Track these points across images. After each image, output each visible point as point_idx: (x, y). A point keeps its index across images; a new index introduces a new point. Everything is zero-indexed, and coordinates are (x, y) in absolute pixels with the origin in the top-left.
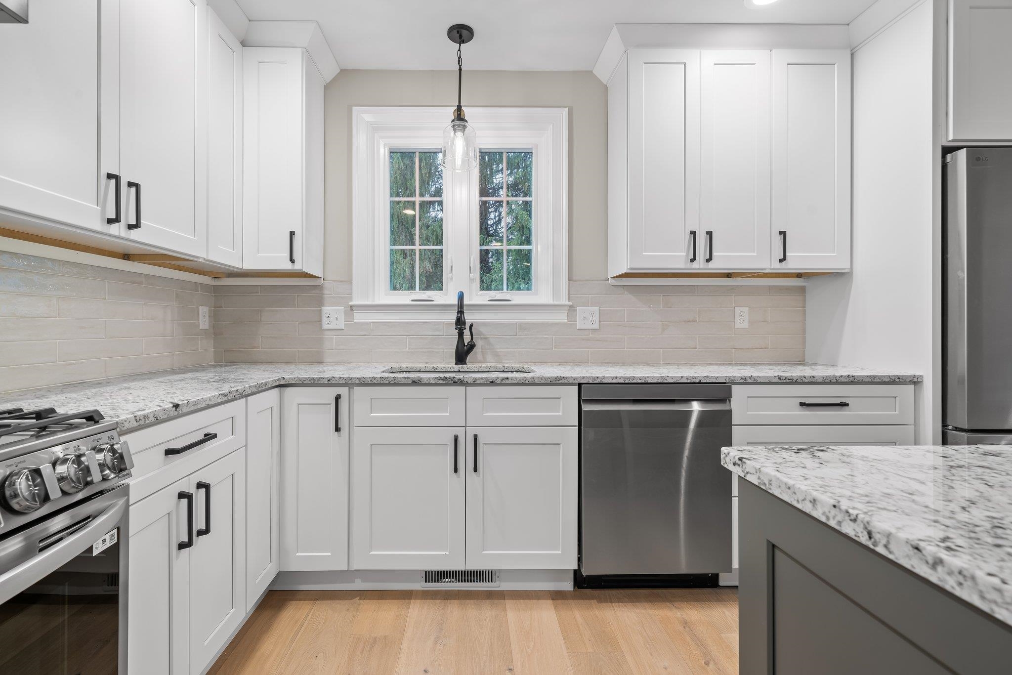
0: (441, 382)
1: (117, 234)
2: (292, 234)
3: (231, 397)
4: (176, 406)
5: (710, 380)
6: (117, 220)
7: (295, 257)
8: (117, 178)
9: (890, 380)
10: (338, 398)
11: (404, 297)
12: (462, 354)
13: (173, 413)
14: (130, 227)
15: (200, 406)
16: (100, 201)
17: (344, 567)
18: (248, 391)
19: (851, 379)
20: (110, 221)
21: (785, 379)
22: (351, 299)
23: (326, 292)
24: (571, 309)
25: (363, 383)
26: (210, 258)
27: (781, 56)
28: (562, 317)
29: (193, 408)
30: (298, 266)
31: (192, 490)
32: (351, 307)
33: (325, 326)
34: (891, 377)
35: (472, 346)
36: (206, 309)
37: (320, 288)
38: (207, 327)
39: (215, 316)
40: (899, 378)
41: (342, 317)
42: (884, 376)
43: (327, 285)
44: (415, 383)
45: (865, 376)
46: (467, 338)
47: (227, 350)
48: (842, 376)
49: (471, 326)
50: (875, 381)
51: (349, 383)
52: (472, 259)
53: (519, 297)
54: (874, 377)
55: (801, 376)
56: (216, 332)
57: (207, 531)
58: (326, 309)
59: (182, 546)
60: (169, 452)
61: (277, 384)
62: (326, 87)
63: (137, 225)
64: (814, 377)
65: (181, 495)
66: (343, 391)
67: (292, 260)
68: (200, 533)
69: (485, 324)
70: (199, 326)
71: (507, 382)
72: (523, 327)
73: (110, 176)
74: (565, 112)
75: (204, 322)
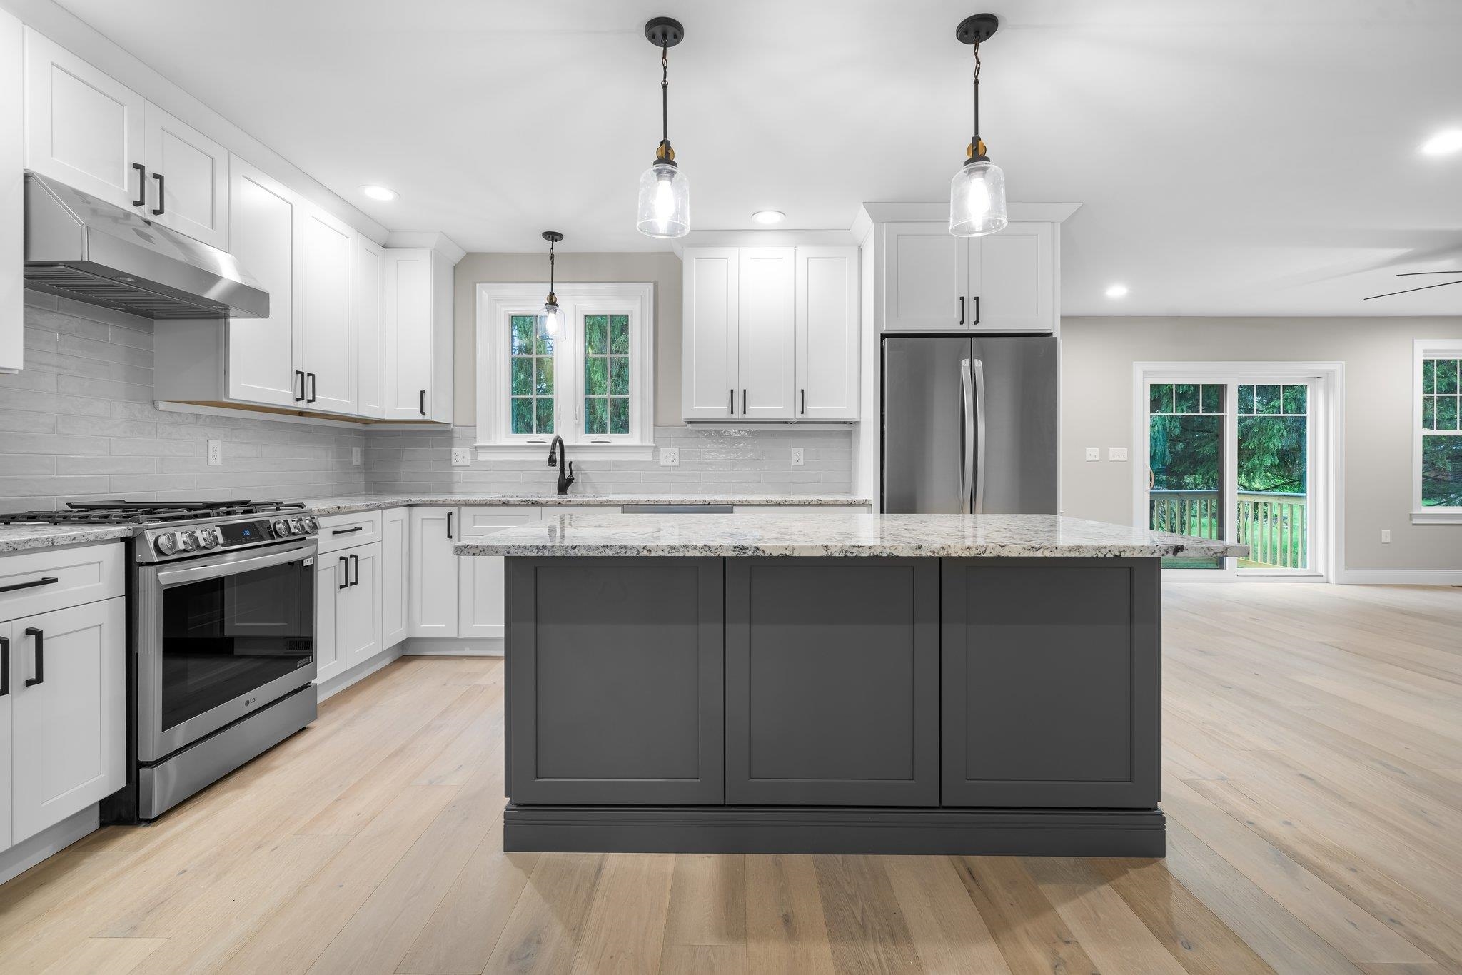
0: (523, 503)
1: (301, 406)
2: (422, 392)
3: (371, 507)
4: (339, 508)
5: (716, 502)
6: (302, 399)
7: (425, 411)
8: (302, 374)
10: (449, 515)
11: (523, 439)
12: (563, 486)
13: (337, 511)
14: (309, 401)
15: (351, 510)
16: (293, 389)
17: (455, 635)
18: (383, 506)
20: (298, 400)
22: (475, 441)
23: (455, 435)
24: (656, 449)
25: (467, 504)
26: (360, 414)
27: (804, 252)
28: (648, 456)
29: (348, 510)
30: (427, 417)
31: (348, 557)
32: (476, 447)
33: (454, 463)
35: (571, 480)
36: (358, 449)
37: (450, 431)
38: (358, 463)
39: (366, 453)
41: (468, 456)
43: (456, 429)
44: (505, 504)
46: (567, 474)
47: (375, 483)
49: (570, 463)
51: (458, 504)
52: (577, 407)
53: (618, 439)
56: (366, 467)
57: (356, 583)
58: (455, 449)
59: (341, 587)
60: (334, 533)
61: (406, 503)
62: (455, 268)
63: (313, 400)
65: (341, 558)
66: (454, 510)
67: (422, 413)
68: (352, 584)
69: (584, 462)
70: (352, 463)
71: (570, 503)
72: (616, 464)
73: (298, 372)
74: (651, 286)
75: (356, 459)
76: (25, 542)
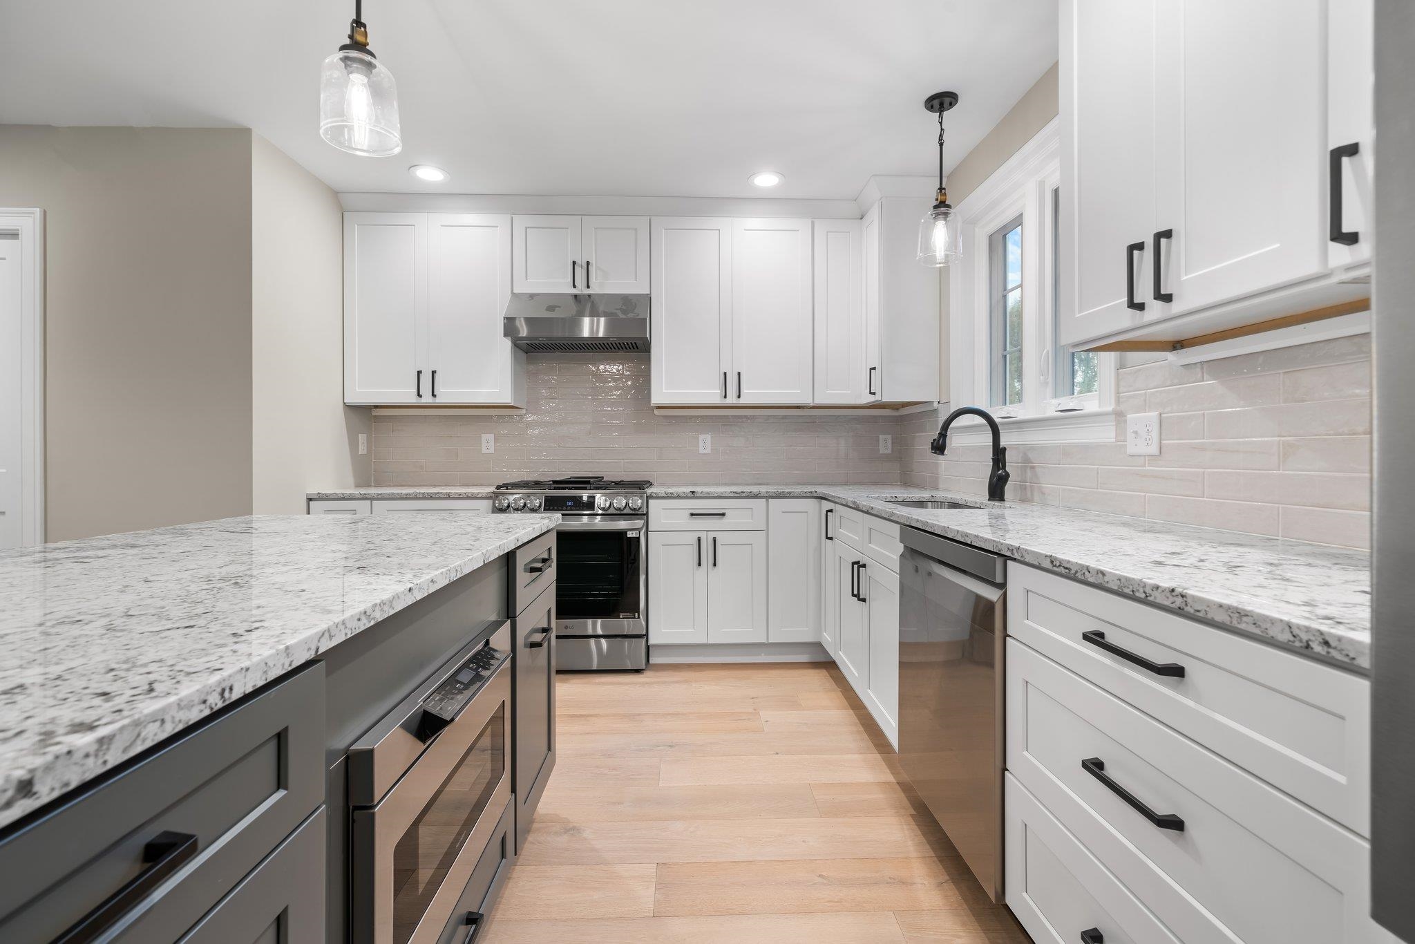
1: (729, 402)
2: (872, 370)
4: (692, 492)
5: (979, 542)
6: (726, 396)
7: (874, 390)
8: (726, 374)
9: (1292, 638)
12: (993, 487)
13: (690, 494)
15: (711, 495)
19: (1179, 601)
21: (1060, 566)
24: (1120, 418)
29: (706, 496)
30: (878, 397)
34: (1296, 631)
35: (1003, 479)
36: (889, 437)
38: (889, 451)
39: (899, 441)
40: (1326, 643)
42: (1273, 621)
45: (1215, 603)
48: (1157, 587)
50: (1243, 626)
54: (1241, 614)
55: (1082, 566)
56: (900, 456)
57: (715, 565)
59: (699, 565)
60: (692, 514)
64: (1103, 573)
67: (872, 393)
70: (878, 451)
72: (1067, 451)
75: (885, 448)
76: (436, 494)
